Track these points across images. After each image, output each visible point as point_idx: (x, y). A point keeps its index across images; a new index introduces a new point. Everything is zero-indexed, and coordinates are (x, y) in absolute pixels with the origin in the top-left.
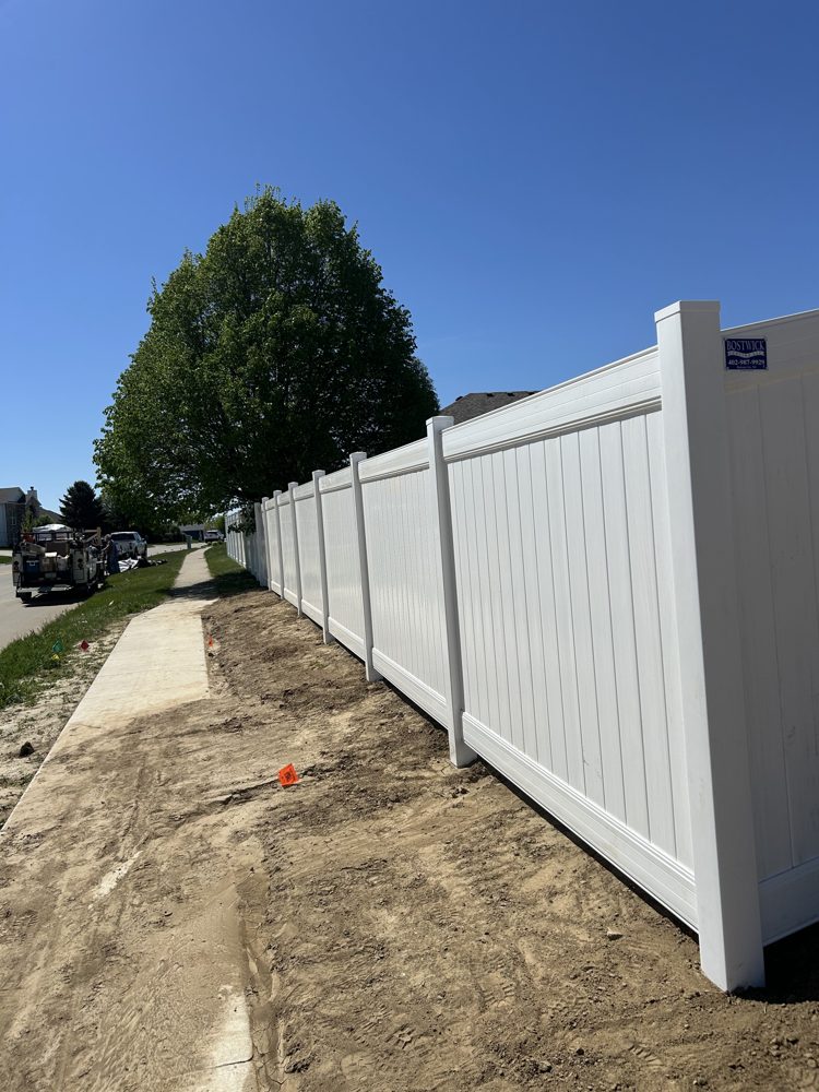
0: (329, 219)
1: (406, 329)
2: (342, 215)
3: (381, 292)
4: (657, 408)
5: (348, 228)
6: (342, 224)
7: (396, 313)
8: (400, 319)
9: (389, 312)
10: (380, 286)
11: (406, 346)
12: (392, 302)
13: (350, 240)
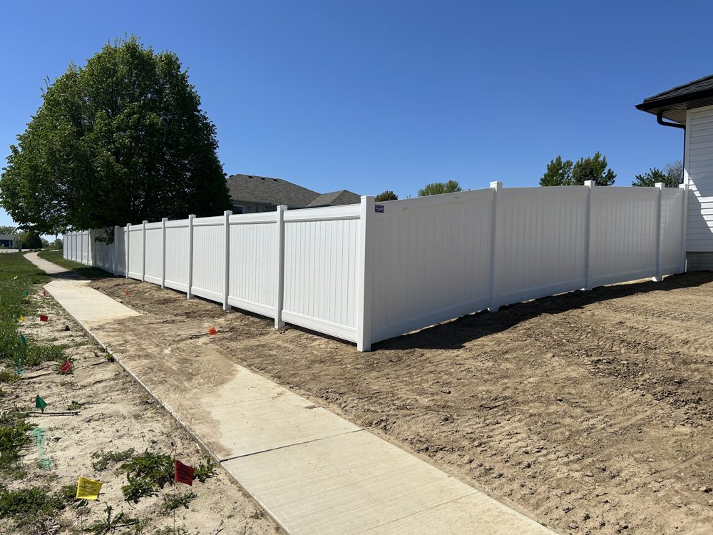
0: (171, 63)
1: (212, 135)
2: (179, 62)
3: (199, 111)
4: (359, 218)
5: (182, 71)
6: (179, 67)
7: (207, 125)
8: (209, 129)
9: (203, 124)
10: (199, 108)
11: (212, 145)
12: (206, 119)
13: (183, 77)
